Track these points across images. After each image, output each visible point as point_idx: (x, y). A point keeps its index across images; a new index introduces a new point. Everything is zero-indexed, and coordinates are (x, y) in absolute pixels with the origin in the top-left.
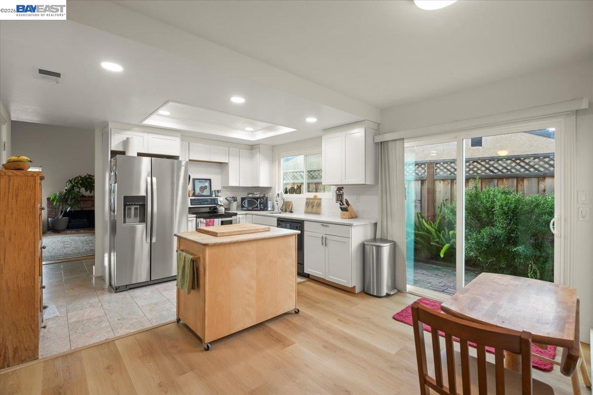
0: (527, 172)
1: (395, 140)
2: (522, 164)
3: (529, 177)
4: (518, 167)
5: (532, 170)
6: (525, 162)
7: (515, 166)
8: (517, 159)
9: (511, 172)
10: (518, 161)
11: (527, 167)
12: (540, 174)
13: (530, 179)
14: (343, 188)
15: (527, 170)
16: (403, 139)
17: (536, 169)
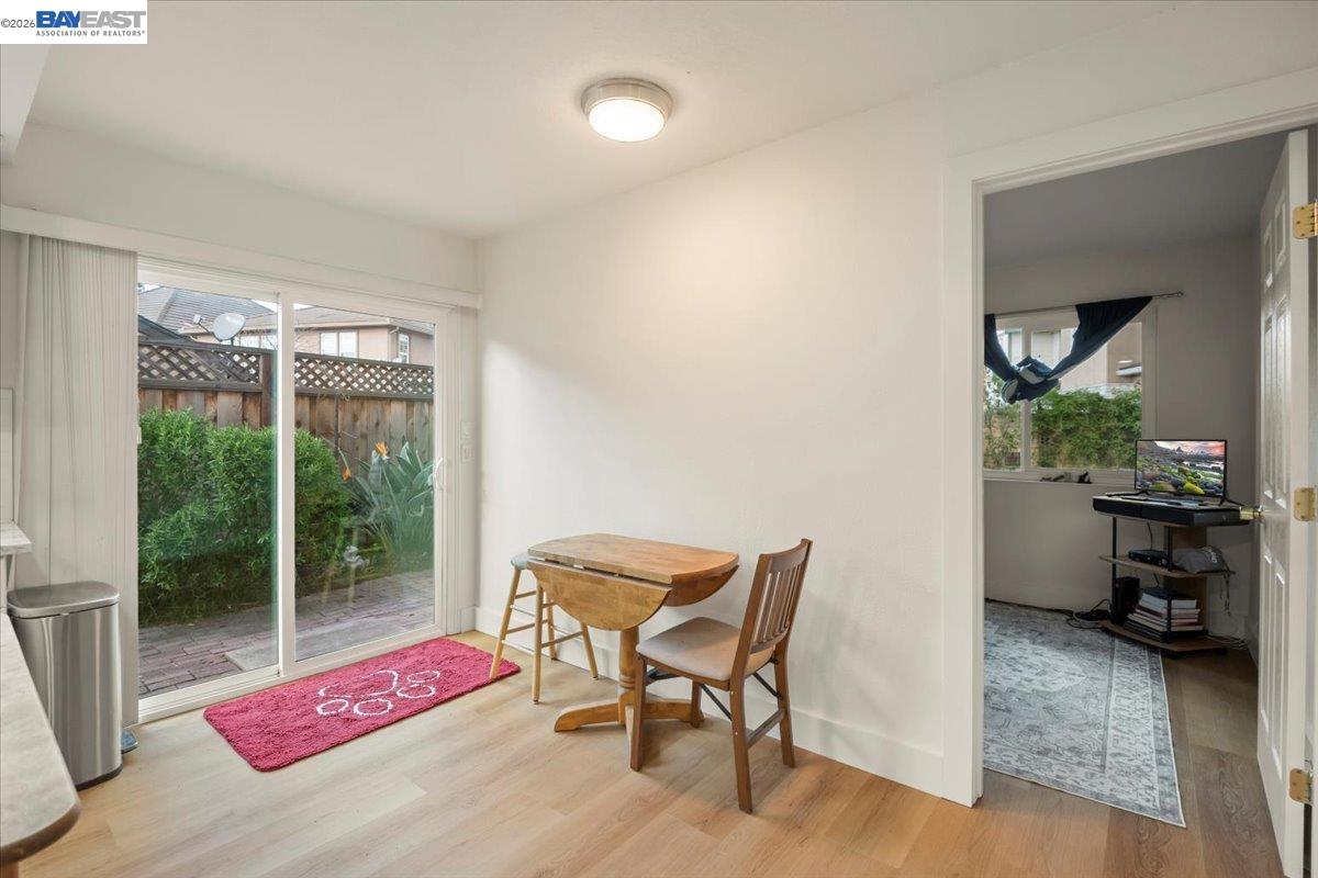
0: (184, 379)
1: (100, 249)
2: (175, 360)
3: (188, 390)
4: (165, 366)
5: (193, 374)
6: (179, 357)
7: (158, 362)
8: (163, 348)
9: (151, 375)
10: (165, 353)
11: (184, 367)
12: (209, 384)
13: (190, 393)
15: (183, 373)
16: (133, 254)
17: (201, 374)
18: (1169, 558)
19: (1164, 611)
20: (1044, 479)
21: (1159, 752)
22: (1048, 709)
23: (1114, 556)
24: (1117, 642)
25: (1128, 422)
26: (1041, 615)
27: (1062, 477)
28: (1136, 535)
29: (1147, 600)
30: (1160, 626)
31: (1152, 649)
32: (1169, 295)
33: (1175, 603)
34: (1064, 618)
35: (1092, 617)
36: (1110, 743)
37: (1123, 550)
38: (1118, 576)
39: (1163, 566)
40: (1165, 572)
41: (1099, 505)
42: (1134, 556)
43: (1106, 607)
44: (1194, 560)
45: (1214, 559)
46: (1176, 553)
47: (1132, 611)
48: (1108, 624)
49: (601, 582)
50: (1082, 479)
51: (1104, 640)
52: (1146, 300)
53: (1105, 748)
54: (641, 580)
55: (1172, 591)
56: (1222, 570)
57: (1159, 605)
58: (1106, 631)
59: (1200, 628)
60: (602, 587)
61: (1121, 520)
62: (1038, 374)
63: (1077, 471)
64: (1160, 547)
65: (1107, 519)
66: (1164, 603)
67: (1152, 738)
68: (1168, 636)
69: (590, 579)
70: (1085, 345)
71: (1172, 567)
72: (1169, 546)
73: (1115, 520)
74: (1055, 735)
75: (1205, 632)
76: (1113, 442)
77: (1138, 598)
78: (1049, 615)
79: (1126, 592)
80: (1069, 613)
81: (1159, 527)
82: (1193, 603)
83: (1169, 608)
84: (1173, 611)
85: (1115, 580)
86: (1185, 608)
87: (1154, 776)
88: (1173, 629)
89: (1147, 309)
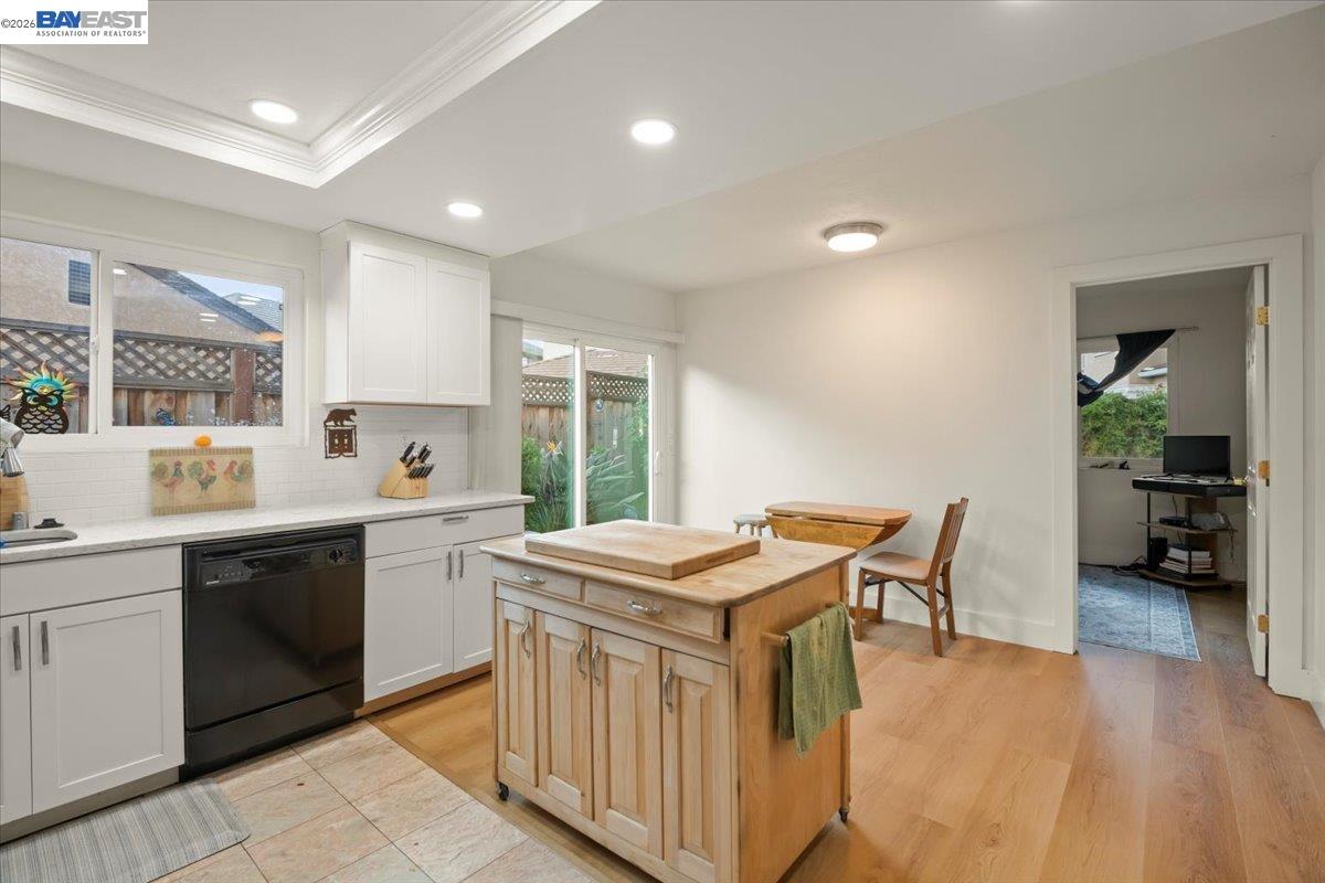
14: (353, 412)
16: (519, 320)
18: (1189, 521)
19: (1186, 559)
20: (1093, 467)
21: (1184, 633)
22: (1110, 616)
23: (1149, 522)
24: (1152, 583)
25: (1151, 420)
26: (1093, 568)
27: (1107, 465)
28: (1164, 505)
29: (1173, 553)
30: (1183, 569)
31: (1178, 586)
32: (1188, 329)
33: (1193, 553)
34: (1111, 570)
35: (1133, 569)
36: (1152, 630)
37: (1155, 518)
38: (1152, 536)
39: (1184, 527)
40: (1187, 530)
41: (1137, 484)
42: (1163, 521)
43: (1141, 561)
44: (1206, 522)
45: (1222, 521)
46: (1194, 516)
47: (1163, 561)
48: (1144, 571)
49: (830, 527)
50: (1122, 466)
51: (1143, 582)
52: (1169, 333)
53: (1149, 632)
54: (860, 523)
55: (1191, 544)
56: (1227, 528)
57: (1182, 555)
58: (1143, 576)
59: (1212, 571)
60: (829, 530)
61: (1154, 495)
62: (1088, 387)
63: (1118, 459)
64: (1182, 515)
65: (1143, 494)
66: (1185, 554)
67: (1180, 628)
68: (1189, 577)
69: (820, 525)
70: (1124, 365)
71: (1192, 527)
72: (1190, 511)
73: (1149, 494)
74: (1116, 627)
75: (1216, 575)
76: (1137, 438)
77: (1166, 552)
78: (1099, 569)
79: (1158, 548)
80: (1115, 568)
81: (1181, 498)
82: (1208, 554)
83: (1190, 557)
84: (1193, 560)
85: (1149, 539)
86: (1202, 557)
87: (1182, 643)
88: (1194, 572)
89: (1171, 339)
